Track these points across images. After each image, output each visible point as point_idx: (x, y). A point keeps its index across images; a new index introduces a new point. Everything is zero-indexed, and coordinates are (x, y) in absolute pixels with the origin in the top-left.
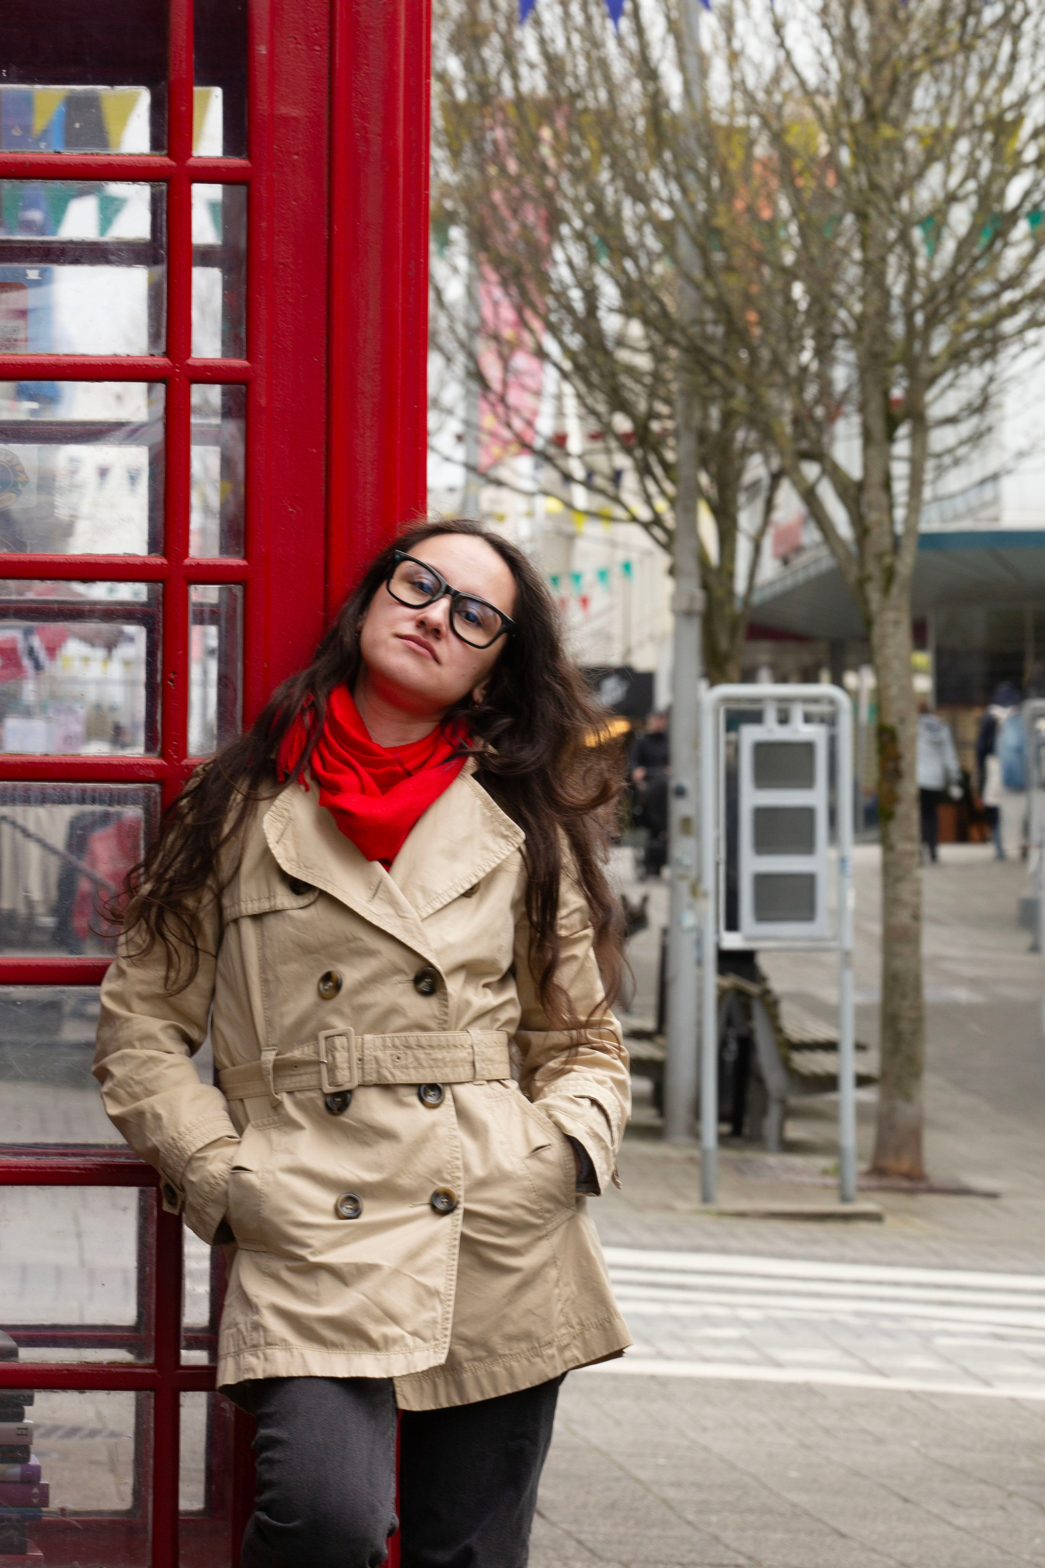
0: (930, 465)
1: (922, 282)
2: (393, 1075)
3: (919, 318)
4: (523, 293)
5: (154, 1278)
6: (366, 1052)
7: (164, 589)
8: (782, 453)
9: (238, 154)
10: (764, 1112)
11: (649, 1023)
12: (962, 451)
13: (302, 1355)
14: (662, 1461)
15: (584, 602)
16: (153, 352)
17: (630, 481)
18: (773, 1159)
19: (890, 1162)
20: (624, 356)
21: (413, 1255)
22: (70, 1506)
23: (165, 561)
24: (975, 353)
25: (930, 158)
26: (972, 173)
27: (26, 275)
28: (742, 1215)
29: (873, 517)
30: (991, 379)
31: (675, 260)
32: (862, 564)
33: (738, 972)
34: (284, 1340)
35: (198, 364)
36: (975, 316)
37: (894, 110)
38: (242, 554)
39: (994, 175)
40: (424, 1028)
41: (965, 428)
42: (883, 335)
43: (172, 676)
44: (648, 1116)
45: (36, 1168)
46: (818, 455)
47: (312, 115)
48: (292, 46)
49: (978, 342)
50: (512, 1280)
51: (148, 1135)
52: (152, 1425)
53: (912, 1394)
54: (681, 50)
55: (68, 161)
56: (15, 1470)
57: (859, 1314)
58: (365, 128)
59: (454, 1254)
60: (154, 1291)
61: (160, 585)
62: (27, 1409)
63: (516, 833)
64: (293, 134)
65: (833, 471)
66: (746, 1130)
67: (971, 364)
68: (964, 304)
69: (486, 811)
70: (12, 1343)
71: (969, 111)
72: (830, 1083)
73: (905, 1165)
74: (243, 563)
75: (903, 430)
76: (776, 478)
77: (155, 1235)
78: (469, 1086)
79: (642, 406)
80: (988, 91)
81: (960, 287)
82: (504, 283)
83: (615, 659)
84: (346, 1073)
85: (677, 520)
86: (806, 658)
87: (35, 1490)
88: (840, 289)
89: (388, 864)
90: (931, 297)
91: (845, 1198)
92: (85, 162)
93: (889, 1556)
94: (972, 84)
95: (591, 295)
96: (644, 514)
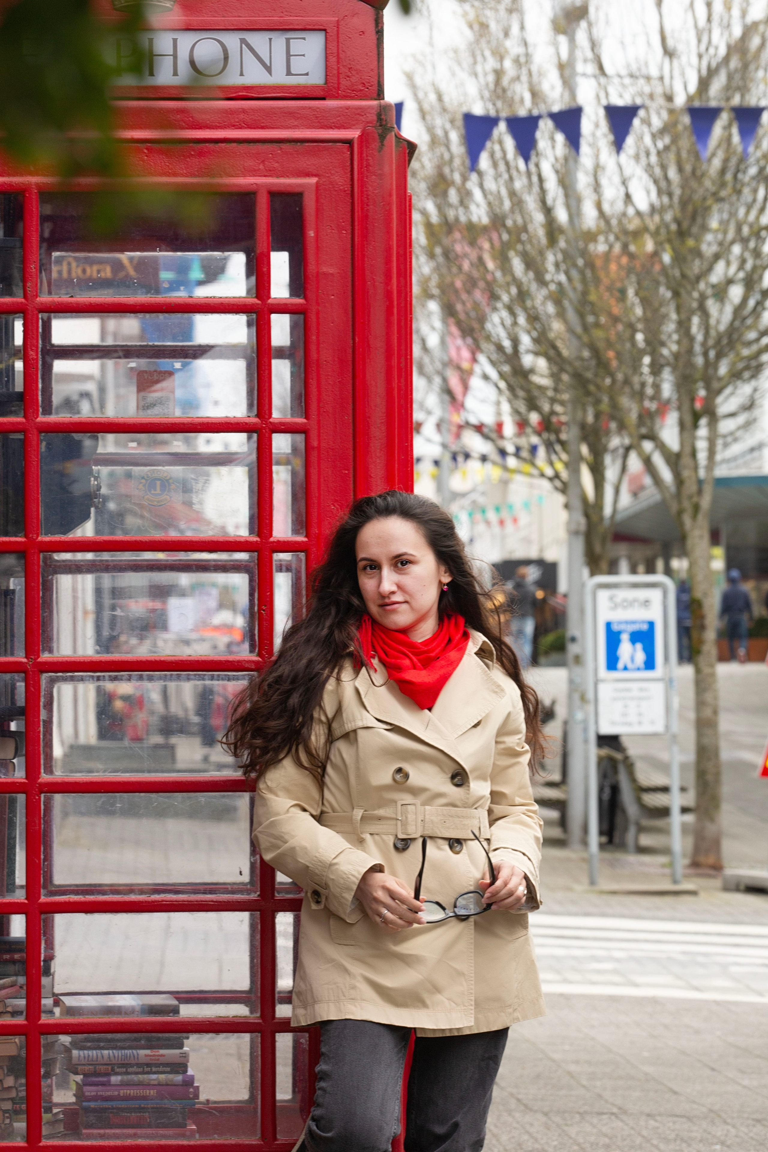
0: (720, 442)
1: (713, 333)
2: (441, 832)
3: (712, 354)
4: (476, 341)
5: (259, 966)
6: (427, 817)
7: (258, 555)
8: (631, 435)
9: (298, 296)
10: (626, 829)
11: (556, 777)
12: (739, 434)
14: (567, 1047)
15: (515, 520)
16: (250, 414)
17: (542, 452)
18: (633, 859)
19: (702, 859)
20: (536, 379)
21: (448, 948)
22: (213, 1098)
23: (258, 539)
24: (746, 375)
25: (717, 257)
26: (741, 267)
27: (174, 366)
28: (614, 893)
29: (686, 473)
30: (755, 390)
31: (565, 321)
32: (680, 502)
33: (610, 746)
35: (276, 421)
36: (745, 352)
37: (695, 230)
38: (305, 534)
39: (755, 268)
40: (455, 806)
41: (741, 419)
42: (690, 364)
43: (264, 607)
44: (556, 832)
45: (188, 901)
46: (652, 437)
47: (342, 272)
48: (329, 231)
49: (747, 368)
52: (260, 1053)
53: (717, 1003)
54: (567, 196)
55: (197, 302)
56: (179, 1078)
57: (684, 953)
58: (374, 279)
59: (471, 949)
60: (259, 973)
61: (256, 553)
62: (185, 1041)
64: (330, 283)
65: (661, 447)
66: (616, 839)
67: (744, 381)
68: (739, 346)
70: (175, 1002)
71: (739, 229)
72: (664, 812)
73: (711, 860)
74: (305, 539)
75: (703, 421)
76: (627, 449)
77: (259, 940)
79: (546, 407)
80: (752, 217)
81: (735, 336)
82: (464, 336)
83: (533, 554)
84: (414, 828)
85: (569, 476)
86: (647, 551)
87: (191, 1090)
88: (664, 337)
90: (718, 341)
91: (675, 882)
92: (207, 302)
93: (703, 1105)
94: (742, 212)
95: (515, 342)
96: (549, 472)
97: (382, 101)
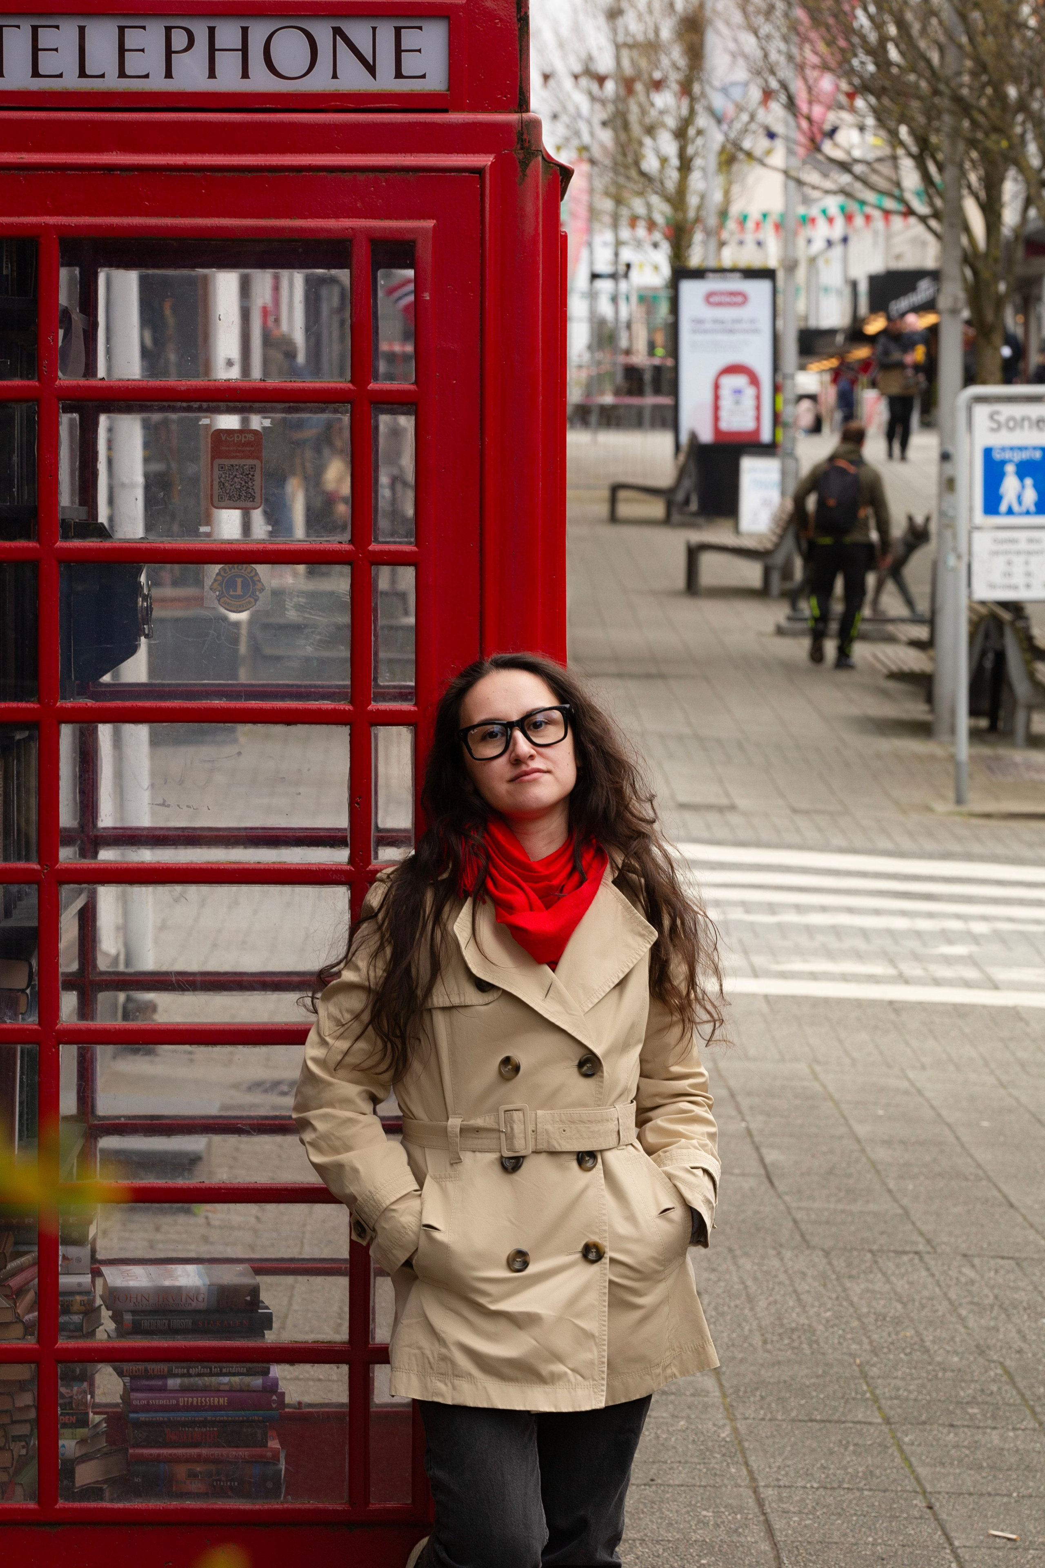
2: (560, 1145)
6: (539, 1125)
7: (351, 729)
10: (1014, 711)
13: (485, 1388)
18: (1020, 756)
21: (573, 1301)
22: (306, 1400)
23: (351, 708)
28: (988, 816)
34: (470, 1375)
35: (377, 550)
38: (414, 701)
40: (584, 1105)
43: (358, 800)
48: (451, 292)
50: (637, 1315)
51: (347, 1183)
56: (258, 1382)
58: (511, 357)
59: (604, 1301)
61: (349, 726)
63: (651, 932)
64: (451, 363)
66: (1001, 724)
69: (626, 913)
70: (255, 1280)
74: (414, 709)
78: (615, 1151)
84: (523, 1142)
87: (274, 1397)
89: (553, 966)
97: (525, 115)
